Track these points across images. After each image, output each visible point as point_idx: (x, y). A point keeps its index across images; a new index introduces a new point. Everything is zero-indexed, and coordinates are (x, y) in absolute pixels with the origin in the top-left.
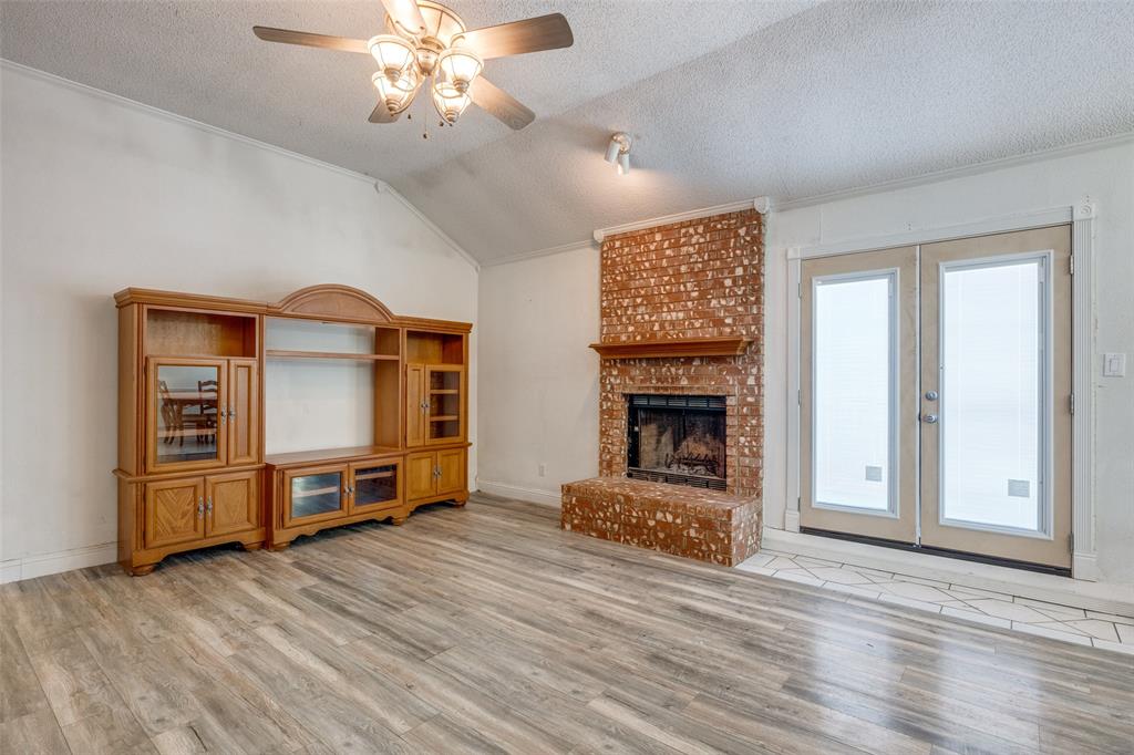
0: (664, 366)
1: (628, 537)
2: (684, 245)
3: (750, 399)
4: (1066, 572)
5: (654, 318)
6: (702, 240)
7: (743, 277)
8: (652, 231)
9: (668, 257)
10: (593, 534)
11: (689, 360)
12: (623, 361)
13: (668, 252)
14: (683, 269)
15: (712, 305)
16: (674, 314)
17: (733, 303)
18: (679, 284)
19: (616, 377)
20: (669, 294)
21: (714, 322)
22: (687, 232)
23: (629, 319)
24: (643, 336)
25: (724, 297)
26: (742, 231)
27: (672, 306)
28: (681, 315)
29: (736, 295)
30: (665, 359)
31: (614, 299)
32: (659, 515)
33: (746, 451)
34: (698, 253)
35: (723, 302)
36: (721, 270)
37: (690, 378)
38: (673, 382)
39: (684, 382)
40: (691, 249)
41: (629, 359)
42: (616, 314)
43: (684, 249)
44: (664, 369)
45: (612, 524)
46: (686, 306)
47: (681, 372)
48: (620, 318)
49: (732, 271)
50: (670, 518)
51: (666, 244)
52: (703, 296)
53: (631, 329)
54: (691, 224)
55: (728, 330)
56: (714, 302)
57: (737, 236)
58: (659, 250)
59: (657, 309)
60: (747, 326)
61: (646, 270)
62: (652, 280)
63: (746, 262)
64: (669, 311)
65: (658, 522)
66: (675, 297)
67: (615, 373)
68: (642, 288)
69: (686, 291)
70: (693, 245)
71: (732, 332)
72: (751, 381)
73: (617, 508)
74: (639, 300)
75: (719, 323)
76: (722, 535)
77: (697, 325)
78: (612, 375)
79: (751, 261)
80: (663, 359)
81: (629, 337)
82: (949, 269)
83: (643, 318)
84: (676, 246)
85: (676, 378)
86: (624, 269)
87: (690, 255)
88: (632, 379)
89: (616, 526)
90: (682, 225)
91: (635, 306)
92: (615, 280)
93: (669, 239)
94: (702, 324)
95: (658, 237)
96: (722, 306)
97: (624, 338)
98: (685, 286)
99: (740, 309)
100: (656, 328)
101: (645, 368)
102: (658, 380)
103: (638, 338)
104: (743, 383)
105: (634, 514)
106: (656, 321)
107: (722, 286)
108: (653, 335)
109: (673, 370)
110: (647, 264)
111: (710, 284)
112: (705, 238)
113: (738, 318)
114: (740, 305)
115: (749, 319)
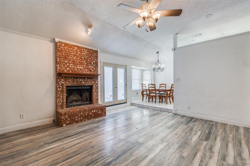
0: (78, 79)
1: (85, 119)
2: (83, 52)
3: (97, 86)
4: (126, 103)
5: (75, 67)
6: (87, 53)
7: (95, 63)
8: (74, 46)
9: (79, 54)
10: (74, 123)
11: (84, 78)
12: (65, 77)
13: (79, 53)
14: (83, 58)
15: (89, 67)
16: (81, 67)
17: (93, 67)
18: (82, 61)
19: (63, 81)
20: (79, 62)
21: (90, 70)
22: (83, 50)
23: (67, 66)
24: (72, 71)
25: (92, 66)
26: (95, 54)
27: (80, 65)
28: (82, 68)
29: (94, 66)
30: (78, 78)
31: (62, 60)
32: (92, 111)
33: (96, 95)
34: (86, 55)
35: (91, 67)
36: (91, 60)
37: (85, 82)
38: (80, 83)
39: (83, 83)
40: (84, 54)
41: (68, 77)
42: (63, 64)
43: (83, 53)
44: (78, 80)
45: (80, 118)
46: (84, 66)
47: (82, 80)
48: (64, 65)
49: (93, 61)
50: (95, 111)
51: (78, 50)
52: (87, 65)
53: (68, 69)
54: (84, 48)
55: (92, 72)
56: (90, 66)
57: (94, 55)
58: (76, 51)
59: (76, 65)
60: (96, 72)
61: (73, 55)
62: (75, 58)
63: (95, 60)
64: (79, 66)
65: (92, 113)
66: (81, 64)
67: (63, 80)
68: (72, 59)
69: (83, 63)
70: (85, 53)
71: (93, 73)
72: (97, 82)
73: (82, 114)
74: (71, 62)
75: (91, 71)
76: (104, 110)
77: (86, 70)
78: (62, 81)
79: (96, 60)
80: (78, 77)
81: (67, 71)
82: (118, 68)
83: (72, 67)
84: (81, 52)
85: (81, 82)
86: (65, 52)
87: (84, 55)
88: (69, 82)
89: (81, 118)
90: (82, 48)
91: (69, 63)
92: (62, 55)
93: (79, 50)
94: (87, 70)
95: (76, 48)
96: (91, 68)
97: (65, 71)
98: (83, 61)
99: (94, 69)
100: (76, 70)
101: (73, 79)
102: (76, 82)
103: (71, 71)
104: (95, 83)
105: (86, 113)
106: (76, 68)
107: (91, 63)
108: (75, 71)
109: (80, 80)
110: (73, 54)
111: (89, 63)
112: (87, 52)
113: (94, 70)
114: (95, 68)
115: (96, 71)
